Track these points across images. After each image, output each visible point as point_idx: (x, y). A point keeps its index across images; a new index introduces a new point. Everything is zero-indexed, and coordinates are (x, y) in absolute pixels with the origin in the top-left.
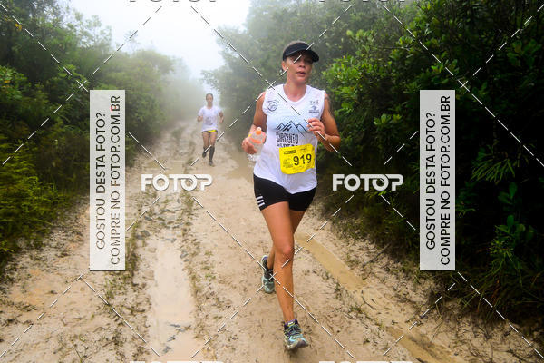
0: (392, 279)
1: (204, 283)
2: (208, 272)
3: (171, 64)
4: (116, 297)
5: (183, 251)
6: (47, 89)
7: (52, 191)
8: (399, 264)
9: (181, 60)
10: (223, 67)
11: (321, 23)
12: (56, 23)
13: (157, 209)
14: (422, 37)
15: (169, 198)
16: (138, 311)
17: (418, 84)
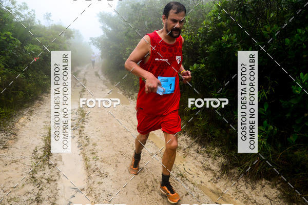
0: (200, 157)
1: (92, 162)
2: (94, 156)
3: (72, 33)
4: (38, 173)
5: (79, 143)
8: (204, 148)
9: (78, 31)
10: (103, 36)
14: (216, 21)
16: (52, 181)
17: (214, 47)
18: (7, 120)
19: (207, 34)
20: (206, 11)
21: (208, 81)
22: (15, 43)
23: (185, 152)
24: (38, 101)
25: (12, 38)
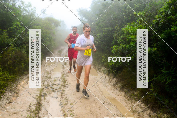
2: (71, 113)
3: (59, 23)
5: (61, 103)
6: (8, 32)
7: (7, 75)
8: (155, 114)
9: (63, 21)
10: (81, 25)
11: (122, 8)
12: (14, 5)
13: (50, 84)
14: (167, 15)
15: (56, 79)
17: (164, 35)
18: (13, 83)
19: (159, 25)
20: (158, 7)
21: (159, 61)
22: (21, 30)
23: (140, 115)
25: (20, 26)
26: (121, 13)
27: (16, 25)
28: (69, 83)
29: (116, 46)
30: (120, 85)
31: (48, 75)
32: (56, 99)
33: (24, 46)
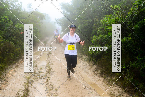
3: (44, 16)
5: (46, 88)
10: (63, 18)
13: (37, 72)
14: (140, 8)
15: (42, 67)
17: (138, 26)
18: (2, 72)
19: (134, 17)
21: (134, 49)
22: (9, 23)
24: (21, 60)
25: (8, 20)
26: (100, 6)
27: (5, 18)
28: (53, 71)
29: (95, 37)
30: (99, 71)
31: (35, 64)
32: (42, 85)
33: (12, 38)
